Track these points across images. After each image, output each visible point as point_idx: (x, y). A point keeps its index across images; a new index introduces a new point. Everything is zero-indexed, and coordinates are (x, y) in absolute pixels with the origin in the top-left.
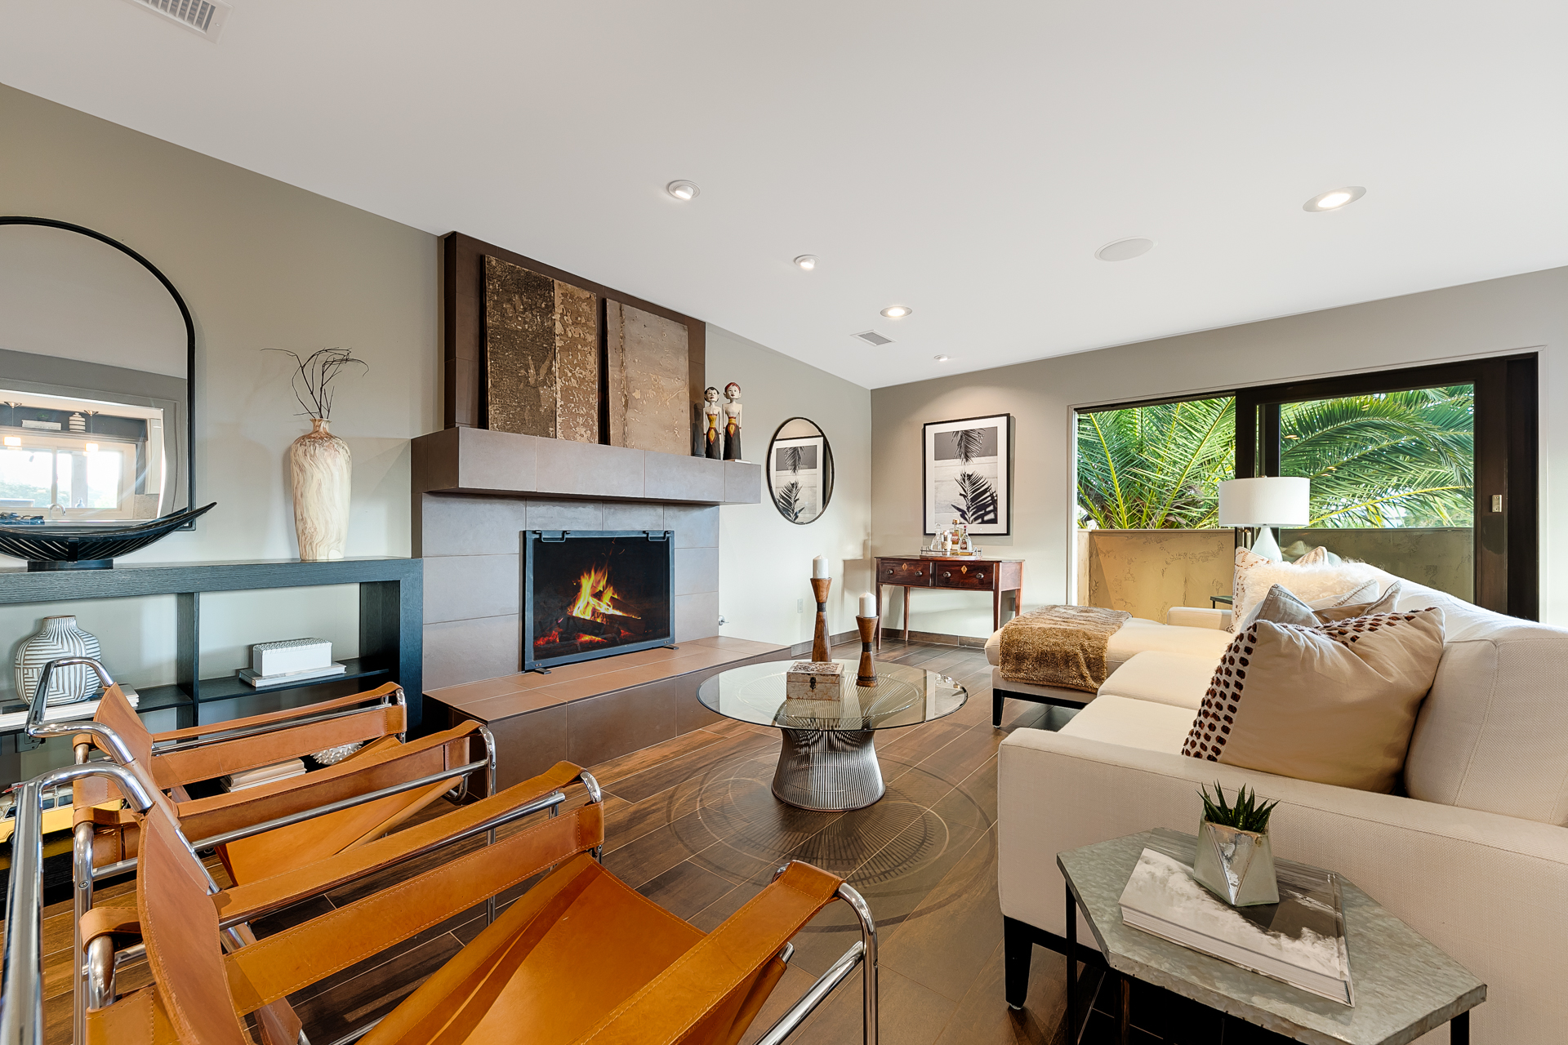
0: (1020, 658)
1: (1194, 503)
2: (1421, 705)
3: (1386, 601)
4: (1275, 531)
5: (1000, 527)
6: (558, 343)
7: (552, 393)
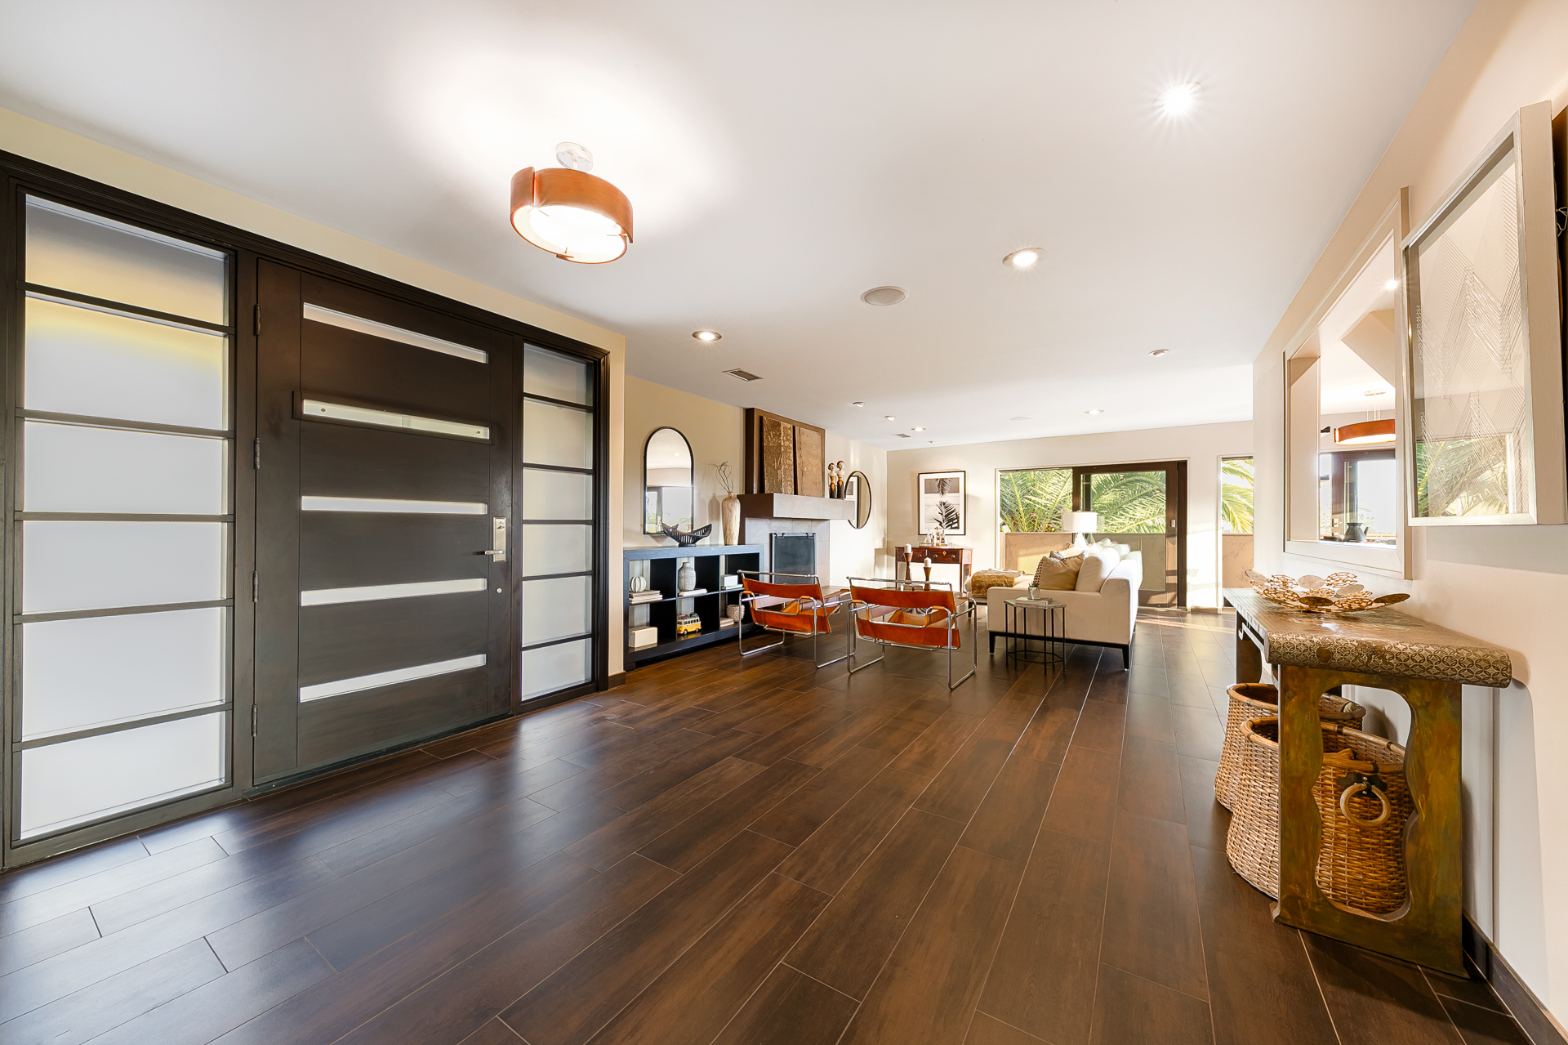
2: (1077, 574)
5: (961, 531)
6: (783, 450)
7: (781, 472)
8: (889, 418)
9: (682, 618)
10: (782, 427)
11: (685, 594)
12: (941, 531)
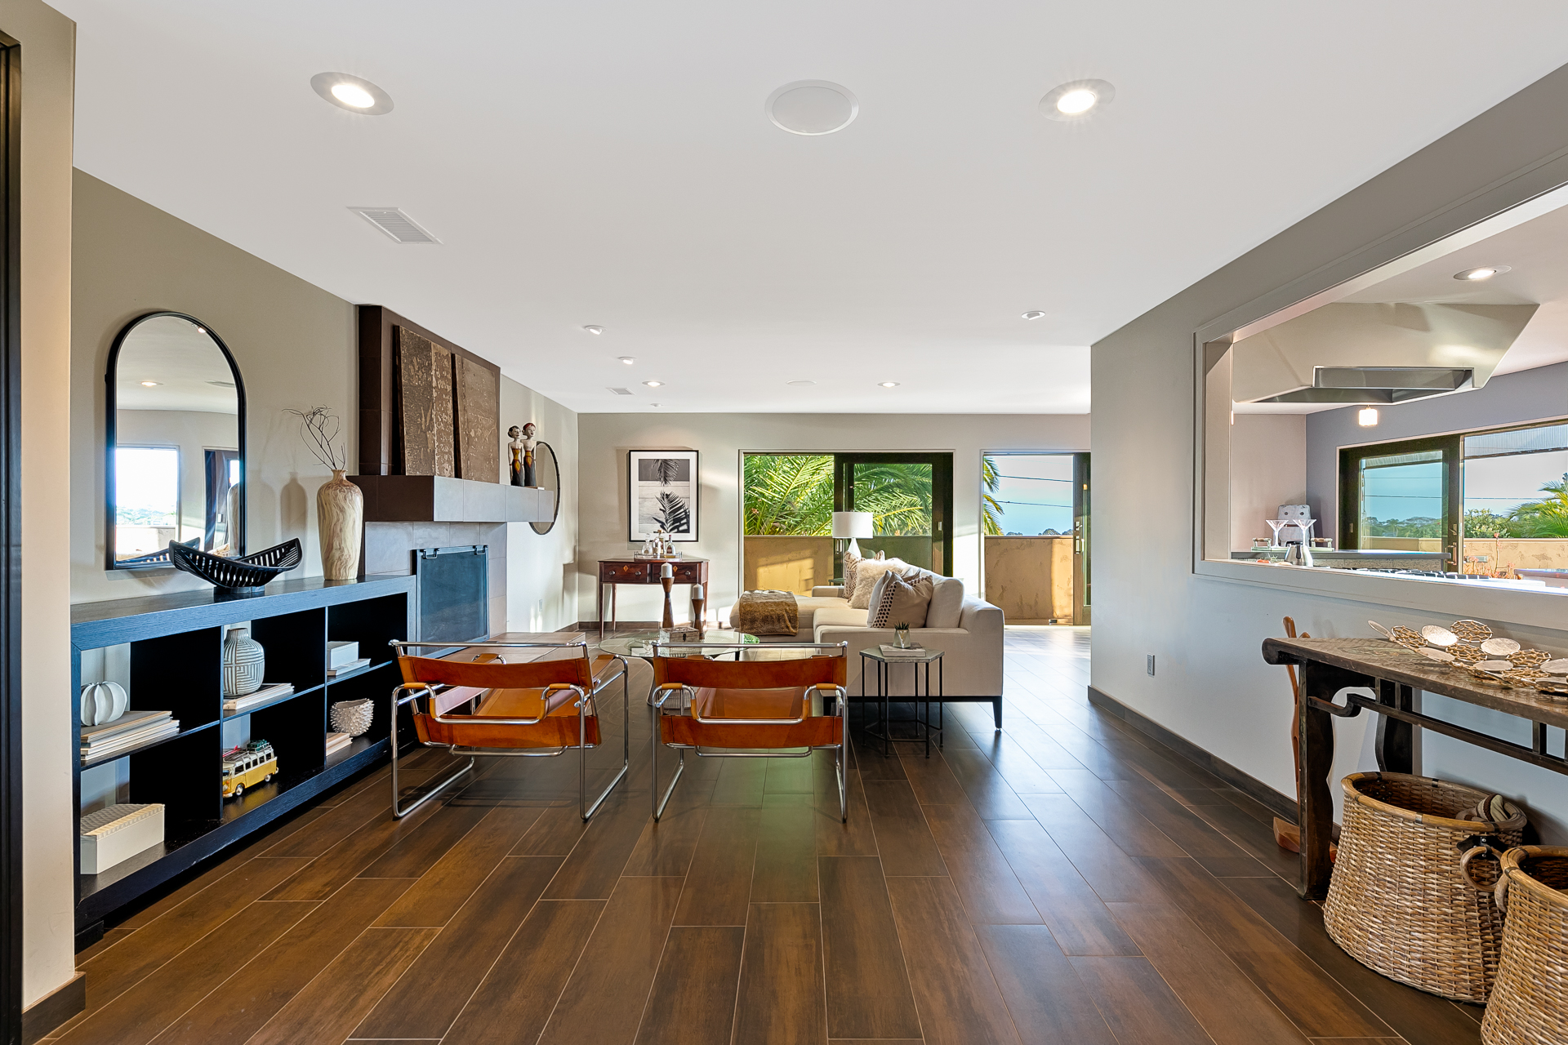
0: (753, 621)
1: (791, 514)
2: (929, 604)
3: (917, 575)
4: (858, 540)
5: (692, 536)
6: (435, 395)
7: (433, 436)
8: (625, 361)
9: (230, 759)
10: (433, 351)
11: (241, 704)
12: (666, 536)
